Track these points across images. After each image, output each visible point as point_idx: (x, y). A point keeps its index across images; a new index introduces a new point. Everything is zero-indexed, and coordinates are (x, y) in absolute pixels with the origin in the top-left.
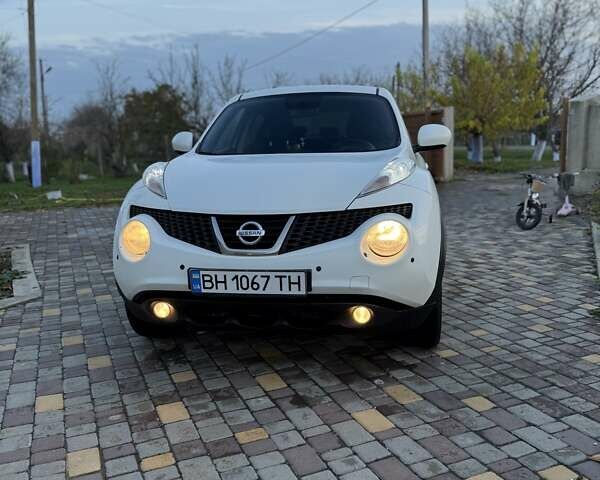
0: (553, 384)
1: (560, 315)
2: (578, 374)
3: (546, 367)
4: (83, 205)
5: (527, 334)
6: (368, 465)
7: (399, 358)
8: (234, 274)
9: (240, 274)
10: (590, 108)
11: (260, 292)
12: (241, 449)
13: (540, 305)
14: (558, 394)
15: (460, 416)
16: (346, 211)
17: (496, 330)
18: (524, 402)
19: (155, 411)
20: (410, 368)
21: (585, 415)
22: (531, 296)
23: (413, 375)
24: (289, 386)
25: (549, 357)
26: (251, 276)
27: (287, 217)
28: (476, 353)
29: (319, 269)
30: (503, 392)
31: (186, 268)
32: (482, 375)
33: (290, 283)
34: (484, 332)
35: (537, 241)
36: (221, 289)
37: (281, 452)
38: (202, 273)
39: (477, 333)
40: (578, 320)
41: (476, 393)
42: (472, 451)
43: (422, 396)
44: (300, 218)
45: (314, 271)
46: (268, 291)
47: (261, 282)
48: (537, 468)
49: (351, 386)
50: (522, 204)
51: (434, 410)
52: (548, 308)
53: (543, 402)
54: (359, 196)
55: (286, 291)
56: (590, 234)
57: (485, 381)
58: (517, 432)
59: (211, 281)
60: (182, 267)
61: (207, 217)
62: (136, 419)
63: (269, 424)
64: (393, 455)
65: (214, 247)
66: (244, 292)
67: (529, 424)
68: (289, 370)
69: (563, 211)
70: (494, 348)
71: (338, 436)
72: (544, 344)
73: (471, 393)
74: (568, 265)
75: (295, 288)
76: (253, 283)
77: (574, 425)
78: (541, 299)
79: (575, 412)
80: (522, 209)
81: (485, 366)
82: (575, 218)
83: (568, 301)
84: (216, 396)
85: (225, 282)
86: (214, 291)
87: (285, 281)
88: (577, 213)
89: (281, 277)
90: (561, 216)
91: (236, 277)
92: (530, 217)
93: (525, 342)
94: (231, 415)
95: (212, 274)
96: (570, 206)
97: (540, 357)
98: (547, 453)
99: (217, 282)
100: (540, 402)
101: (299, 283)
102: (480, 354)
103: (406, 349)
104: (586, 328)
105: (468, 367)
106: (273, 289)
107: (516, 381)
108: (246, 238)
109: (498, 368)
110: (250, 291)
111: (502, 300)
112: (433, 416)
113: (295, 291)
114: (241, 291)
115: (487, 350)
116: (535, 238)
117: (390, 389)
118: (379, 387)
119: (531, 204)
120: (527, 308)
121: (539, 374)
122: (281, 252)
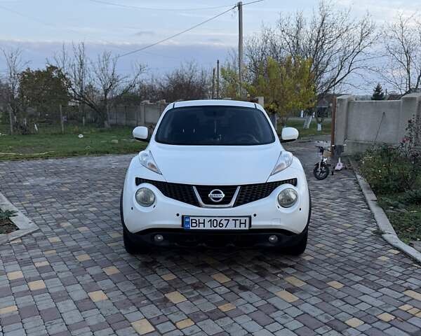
0: (368, 273)
1: (358, 235)
2: (378, 267)
3: (361, 264)
4: (16, 159)
5: (345, 245)
6: (295, 318)
7: (285, 262)
8: (209, 219)
9: (213, 219)
10: (349, 103)
11: (223, 228)
12: (226, 315)
13: (345, 229)
14: (372, 278)
15: (329, 292)
16: (266, 183)
17: (329, 243)
18: (357, 283)
19: (165, 297)
20: (292, 267)
21: (388, 287)
22: (339, 223)
23: (295, 271)
24: (232, 279)
25: (361, 258)
26: (219, 219)
27: (236, 187)
28: (323, 258)
29: (255, 215)
30: (345, 278)
31: (180, 216)
32: (331, 269)
33: (241, 223)
34: (322, 245)
35: (329, 188)
36: (201, 227)
37: (247, 314)
38: (191, 218)
39: (319, 246)
40: (368, 237)
41: (332, 280)
42: (342, 308)
43: (305, 282)
44: (243, 187)
45: (253, 216)
46: (228, 228)
47: (224, 223)
48: (375, 315)
49: (266, 278)
50: (318, 165)
51: (315, 289)
52: (351, 230)
53: (366, 282)
54: (271, 175)
55: (238, 228)
56: (357, 183)
57: (334, 273)
58: (360, 298)
59: (196, 223)
60: (178, 215)
61: (190, 187)
62: (158, 302)
63: (233, 301)
64: (305, 313)
65: (196, 203)
66: (215, 228)
67: (364, 294)
68: (227, 270)
69: (338, 167)
70: (331, 254)
71: (273, 305)
72: (356, 251)
73: (330, 279)
74: (352, 204)
75: (243, 226)
76: (220, 223)
77: (385, 293)
78: (345, 225)
79: (384, 287)
80: (317, 167)
81: (330, 264)
82: (345, 171)
83: (360, 226)
84: (195, 287)
85: (204, 223)
86: (197, 228)
87: (238, 222)
88: (346, 168)
89: (235, 220)
90: (337, 171)
91: (210, 220)
92: (322, 172)
93: (346, 250)
94: (210, 297)
95: (197, 219)
96: (341, 164)
97: (357, 259)
98: (378, 308)
99: (199, 223)
100: (365, 282)
101: (245, 223)
102: (325, 258)
103: (286, 256)
104: (374, 241)
105: (323, 265)
106: (231, 226)
107: (350, 272)
108: (214, 199)
109: (338, 265)
110: (218, 228)
111: (325, 226)
112: (316, 293)
113: (243, 227)
114: (213, 228)
115: (328, 255)
116: (327, 185)
117: (288, 279)
118: (281, 278)
119: (322, 164)
120: (340, 231)
121: (359, 268)
122: (234, 206)
